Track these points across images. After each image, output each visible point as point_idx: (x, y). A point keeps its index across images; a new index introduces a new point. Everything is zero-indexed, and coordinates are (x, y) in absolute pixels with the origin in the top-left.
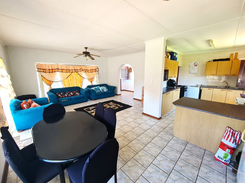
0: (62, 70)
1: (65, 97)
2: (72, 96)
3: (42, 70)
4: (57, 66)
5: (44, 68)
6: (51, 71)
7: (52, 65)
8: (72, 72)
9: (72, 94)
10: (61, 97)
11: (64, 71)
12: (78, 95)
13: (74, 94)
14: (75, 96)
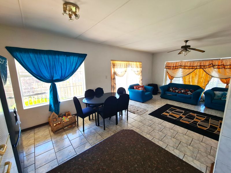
0: (184, 67)
1: (176, 92)
2: (181, 93)
3: (168, 67)
4: (181, 63)
5: (170, 66)
6: (174, 68)
7: (176, 63)
8: (195, 69)
9: (183, 92)
10: (171, 91)
11: (186, 67)
12: (189, 94)
13: (186, 93)
14: (185, 94)
